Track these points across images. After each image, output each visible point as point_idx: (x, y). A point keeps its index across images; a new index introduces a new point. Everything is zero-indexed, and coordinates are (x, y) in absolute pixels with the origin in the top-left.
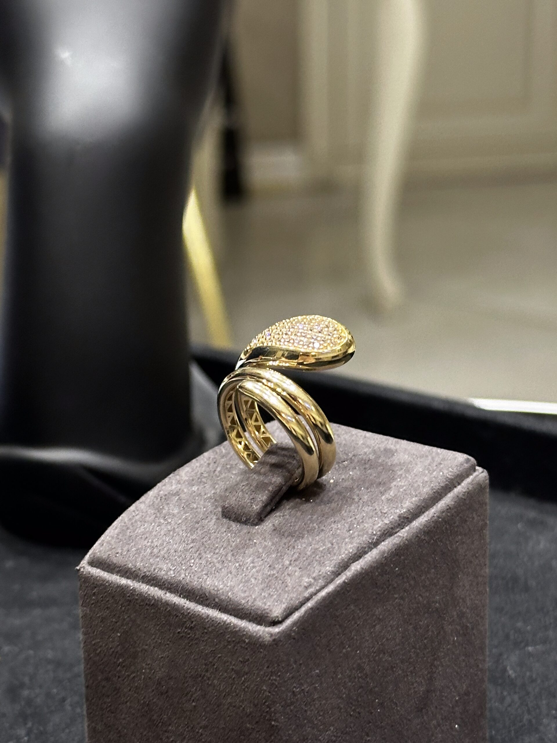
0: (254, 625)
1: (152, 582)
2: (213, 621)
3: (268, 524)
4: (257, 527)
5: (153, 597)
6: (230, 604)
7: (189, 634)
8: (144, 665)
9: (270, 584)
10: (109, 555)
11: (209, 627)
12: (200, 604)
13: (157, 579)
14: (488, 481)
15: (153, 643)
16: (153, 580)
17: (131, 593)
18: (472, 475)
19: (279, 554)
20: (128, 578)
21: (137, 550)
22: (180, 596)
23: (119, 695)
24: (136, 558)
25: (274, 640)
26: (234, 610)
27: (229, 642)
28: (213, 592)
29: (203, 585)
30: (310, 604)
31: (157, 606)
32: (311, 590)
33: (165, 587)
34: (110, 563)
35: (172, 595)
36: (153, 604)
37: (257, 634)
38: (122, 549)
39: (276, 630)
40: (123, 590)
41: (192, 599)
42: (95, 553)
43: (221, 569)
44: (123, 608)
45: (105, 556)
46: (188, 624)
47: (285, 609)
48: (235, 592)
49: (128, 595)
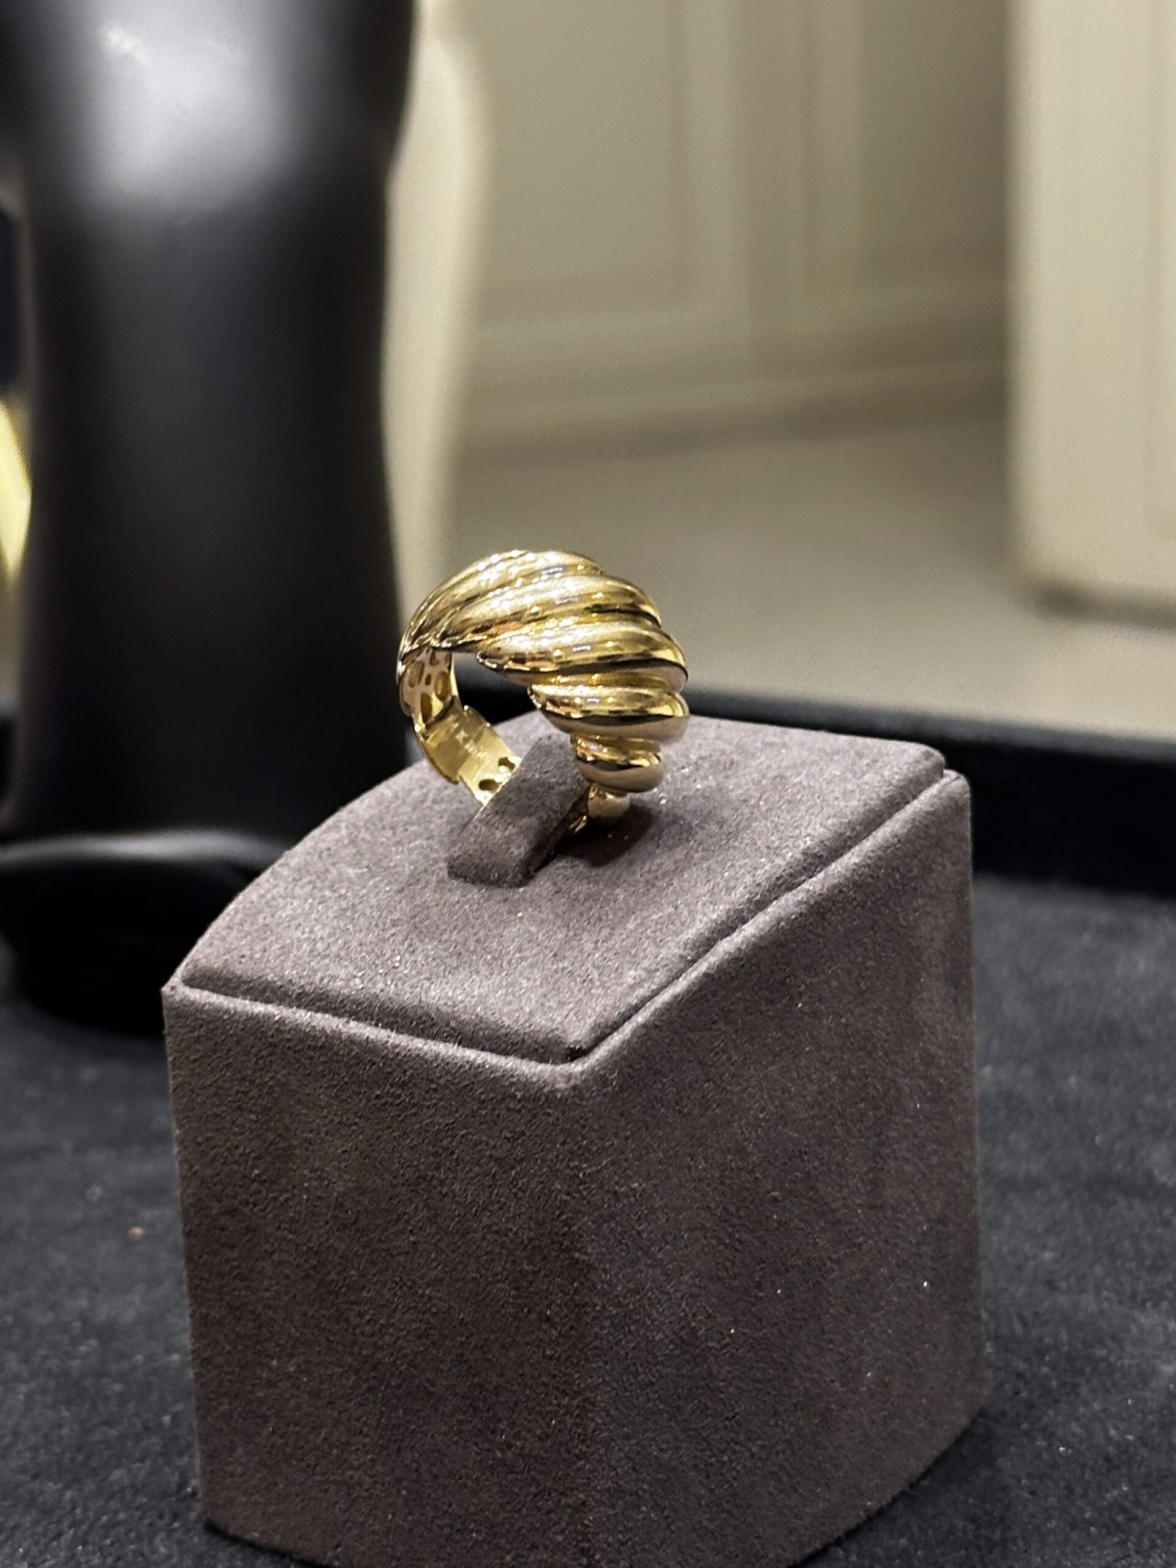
0: (533, 1063)
1: (318, 1004)
2: (448, 1063)
3: (542, 885)
4: (521, 890)
5: (323, 1030)
6: (481, 1029)
7: (399, 1096)
8: (306, 1172)
9: (559, 984)
10: (226, 961)
11: (440, 1077)
12: (418, 1036)
13: (328, 996)
14: (968, 795)
15: (325, 1125)
16: (320, 1000)
17: (277, 1029)
18: (936, 782)
19: (571, 933)
20: (267, 1001)
21: (282, 947)
22: (376, 1025)
23: (256, 1240)
24: (283, 962)
25: (574, 1088)
26: (489, 1039)
27: (483, 1102)
28: (444, 1009)
29: (423, 999)
30: (640, 1018)
31: (330, 1049)
32: (641, 992)
33: (346, 1011)
34: (229, 976)
35: (361, 1025)
36: (322, 1047)
37: (538, 1080)
38: (252, 949)
39: (577, 1067)
40: (256, 1026)
41: (402, 1027)
42: (198, 960)
43: (457, 968)
44: (261, 1062)
45: (217, 965)
46: (397, 1076)
47: (593, 1028)
48: (488, 1004)
49: (270, 1033)
